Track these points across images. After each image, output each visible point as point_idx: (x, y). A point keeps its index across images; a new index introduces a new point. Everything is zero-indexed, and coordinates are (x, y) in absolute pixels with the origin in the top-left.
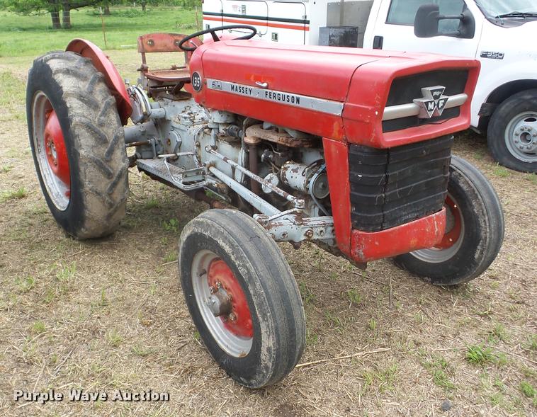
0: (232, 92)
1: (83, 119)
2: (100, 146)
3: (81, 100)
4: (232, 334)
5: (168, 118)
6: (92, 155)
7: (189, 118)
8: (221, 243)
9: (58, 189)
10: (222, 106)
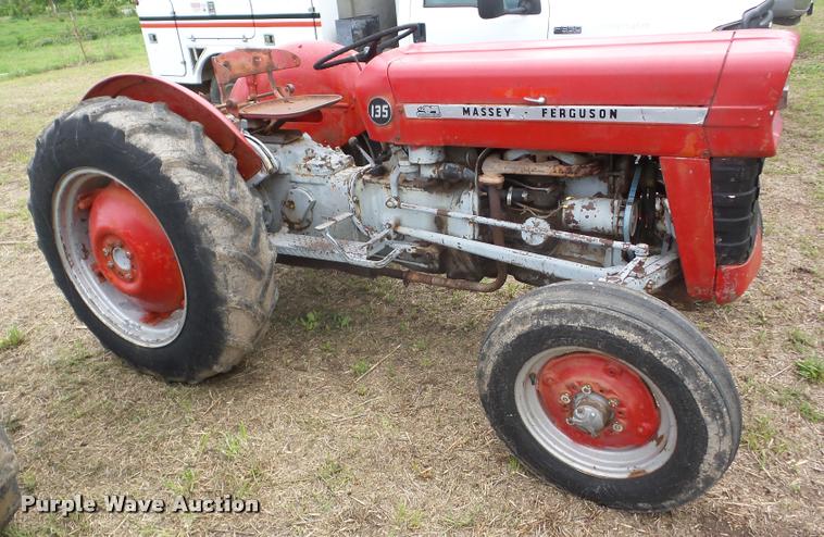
0: (466, 116)
1: (209, 198)
2: (241, 235)
3: (196, 170)
4: (591, 450)
5: (284, 171)
6: (234, 251)
7: (326, 165)
8: (616, 331)
9: (123, 315)
10: (441, 139)
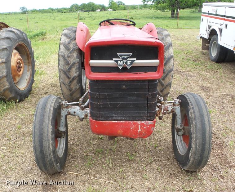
1: (62, 54)
2: (66, 65)
3: (64, 46)
